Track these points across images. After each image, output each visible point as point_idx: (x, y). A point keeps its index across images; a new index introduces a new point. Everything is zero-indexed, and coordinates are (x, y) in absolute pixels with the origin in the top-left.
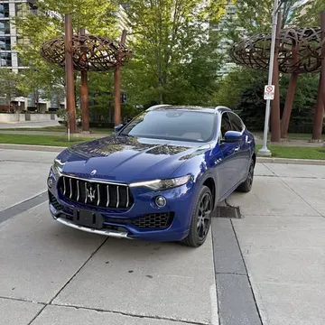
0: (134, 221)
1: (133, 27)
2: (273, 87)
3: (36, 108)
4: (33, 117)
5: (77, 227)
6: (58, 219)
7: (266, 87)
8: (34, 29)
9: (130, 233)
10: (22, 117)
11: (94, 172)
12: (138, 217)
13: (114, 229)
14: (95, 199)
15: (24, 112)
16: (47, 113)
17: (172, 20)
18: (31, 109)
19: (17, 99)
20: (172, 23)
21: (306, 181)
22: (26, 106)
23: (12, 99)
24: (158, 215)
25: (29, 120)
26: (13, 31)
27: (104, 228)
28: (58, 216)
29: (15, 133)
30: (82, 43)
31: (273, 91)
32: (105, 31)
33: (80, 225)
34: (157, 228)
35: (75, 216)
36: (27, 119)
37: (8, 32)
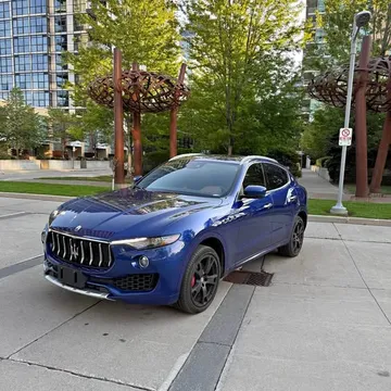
0: (116, 281)
1: (198, 59)
2: (351, 130)
3: (94, 154)
4: (90, 164)
5: (60, 285)
6: (47, 277)
7: (341, 130)
8: (86, 65)
9: (111, 295)
10: (77, 165)
11: (79, 227)
12: (120, 278)
13: (96, 289)
14: (79, 257)
15: (80, 158)
16: (106, 159)
17: (244, 49)
18: (89, 156)
19: (72, 144)
20: (243, 53)
21: (376, 246)
22: (83, 152)
23: (67, 144)
24: (141, 275)
25: (85, 167)
26: (71, 66)
27: (86, 287)
28: (47, 273)
29: (60, 182)
30: (135, 80)
31: (350, 136)
32: (166, 65)
33: (64, 284)
34: (141, 290)
35: (59, 273)
36: (83, 166)
37: (65, 67)
